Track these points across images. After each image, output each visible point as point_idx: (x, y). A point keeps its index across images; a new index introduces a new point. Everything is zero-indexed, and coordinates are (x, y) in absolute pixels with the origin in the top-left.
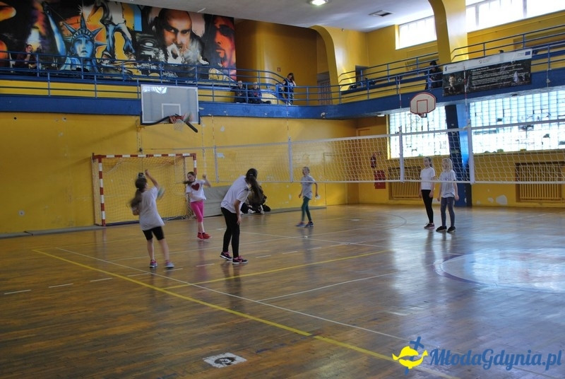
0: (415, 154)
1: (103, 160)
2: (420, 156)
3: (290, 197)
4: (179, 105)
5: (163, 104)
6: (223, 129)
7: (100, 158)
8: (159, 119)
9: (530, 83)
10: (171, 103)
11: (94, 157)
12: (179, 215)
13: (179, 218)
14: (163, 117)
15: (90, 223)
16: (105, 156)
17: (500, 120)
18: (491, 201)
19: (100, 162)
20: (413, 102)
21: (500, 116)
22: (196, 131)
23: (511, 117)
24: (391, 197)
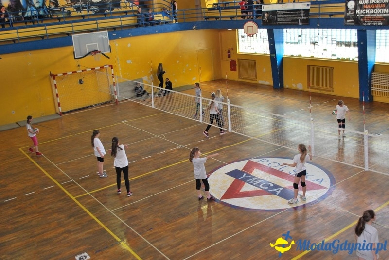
0: (253, 52)
1: (56, 77)
2: (255, 53)
3: (176, 80)
4: (97, 43)
5: (87, 45)
6: (129, 45)
7: (54, 76)
8: (86, 54)
9: (309, 24)
10: (92, 43)
11: (51, 75)
12: (106, 101)
13: (106, 103)
14: (88, 53)
15: (53, 113)
16: (57, 75)
17: (300, 36)
18: (294, 86)
19: (54, 79)
20: (245, 26)
21: (300, 34)
22: (109, 58)
23: (306, 35)
24: (240, 77)
